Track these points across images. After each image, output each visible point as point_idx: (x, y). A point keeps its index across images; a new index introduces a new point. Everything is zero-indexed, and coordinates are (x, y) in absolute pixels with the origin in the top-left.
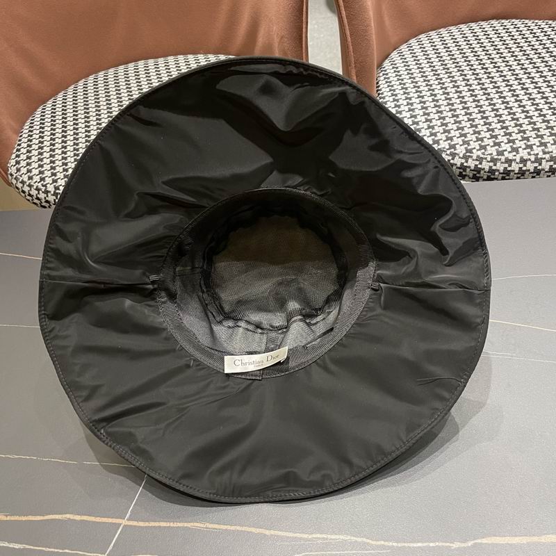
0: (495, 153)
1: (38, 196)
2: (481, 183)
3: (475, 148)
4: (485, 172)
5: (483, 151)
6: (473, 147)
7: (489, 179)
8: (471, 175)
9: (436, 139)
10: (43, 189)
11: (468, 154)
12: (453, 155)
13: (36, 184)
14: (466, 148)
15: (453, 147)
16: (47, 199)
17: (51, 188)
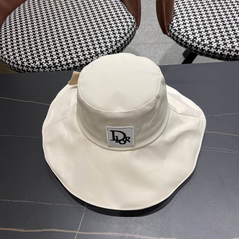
0: (231, 47)
1: (14, 66)
3: (221, 44)
4: (225, 56)
5: (225, 46)
8: (218, 57)
9: (203, 39)
10: (16, 63)
11: (218, 47)
12: (211, 47)
13: (12, 60)
14: (217, 44)
15: (211, 43)
16: (18, 67)
17: (20, 62)
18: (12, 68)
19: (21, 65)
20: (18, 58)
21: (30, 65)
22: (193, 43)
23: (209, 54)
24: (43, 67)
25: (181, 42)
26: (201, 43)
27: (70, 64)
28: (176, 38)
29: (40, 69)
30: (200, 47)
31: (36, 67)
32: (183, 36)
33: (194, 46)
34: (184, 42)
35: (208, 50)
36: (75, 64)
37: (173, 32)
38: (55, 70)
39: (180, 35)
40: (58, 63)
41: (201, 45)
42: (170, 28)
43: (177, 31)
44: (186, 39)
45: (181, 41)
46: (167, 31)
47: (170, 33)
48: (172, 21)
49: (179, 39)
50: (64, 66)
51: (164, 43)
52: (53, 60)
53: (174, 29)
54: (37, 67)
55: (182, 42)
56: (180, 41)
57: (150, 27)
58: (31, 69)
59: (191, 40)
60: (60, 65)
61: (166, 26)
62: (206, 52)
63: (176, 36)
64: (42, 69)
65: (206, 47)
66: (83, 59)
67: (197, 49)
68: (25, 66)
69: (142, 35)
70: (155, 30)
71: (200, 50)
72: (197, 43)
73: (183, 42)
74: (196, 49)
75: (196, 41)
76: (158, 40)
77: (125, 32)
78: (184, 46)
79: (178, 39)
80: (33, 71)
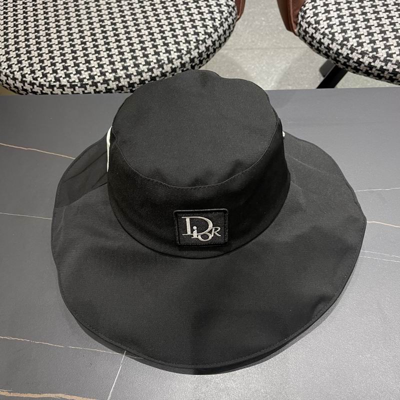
1: (7, 81)
3: (395, 53)
8: (388, 77)
9: (360, 41)
10: (11, 76)
11: (388, 58)
12: (375, 58)
13: (5, 70)
14: (387, 52)
15: (375, 50)
16: (15, 85)
17: (18, 75)
18: (5, 85)
19: (20, 80)
20: (15, 68)
21: (37, 80)
22: (342, 49)
23: (370, 71)
24: (60, 85)
25: (318, 47)
26: (357, 50)
27: (111, 82)
28: (310, 39)
29: (55, 88)
30: (355, 56)
31: (47, 85)
32: (324, 34)
33: (342, 54)
34: (325, 47)
35: (370, 63)
36: (120, 82)
37: (304, 28)
38: (83, 92)
39: (317, 33)
40: (88, 80)
41: (357, 53)
42: (300, 18)
43: (313, 25)
44: (328, 40)
45: (319, 45)
46: (294, 25)
47: (300, 29)
48: (305, 6)
49: (315, 41)
50: (99, 84)
51: (287, 48)
52: (78, 72)
53: (308, 20)
54: (50, 85)
55: (321, 46)
56: (317, 45)
57: (263, 19)
58: (38, 88)
59: (337, 44)
60: (92, 82)
61: (292, 16)
62: (365, 66)
63: (310, 35)
64: (58, 88)
65: (366, 58)
66: (135, 74)
67: (349, 61)
68: (28, 82)
69: (248, 33)
70: (271, 24)
71: (354, 62)
72: (350, 49)
73: (323, 47)
74: (346, 60)
75: (347, 46)
76: (276, 42)
77: (215, 24)
78: (323, 54)
79: (313, 41)
80: (42, 93)
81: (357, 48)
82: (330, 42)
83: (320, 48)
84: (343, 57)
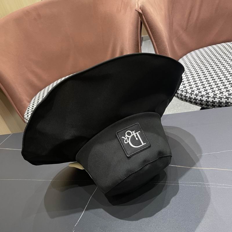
0: (227, 95)
2: (222, 108)
3: (218, 93)
4: (224, 103)
5: (222, 94)
6: (217, 93)
7: (226, 106)
8: (217, 105)
9: (200, 91)
11: (215, 96)
12: (208, 97)
14: (214, 94)
15: (208, 93)
22: (191, 96)
23: (208, 104)
25: (181, 97)
26: (199, 95)
30: (199, 98)
32: (182, 91)
33: (192, 98)
34: (184, 96)
35: (206, 100)
41: (199, 96)
44: (185, 93)
45: (181, 96)
55: (182, 96)
56: (180, 96)
59: (189, 94)
62: (205, 102)
65: (204, 97)
67: (196, 100)
71: (199, 101)
72: (195, 95)
73: (183, 96)
74: (195, 101)
75: (193, 94)
78: (184, 100)
81: (199, 94)
82: (186, 94)
83: (182, 98)
84: (193, 99)
